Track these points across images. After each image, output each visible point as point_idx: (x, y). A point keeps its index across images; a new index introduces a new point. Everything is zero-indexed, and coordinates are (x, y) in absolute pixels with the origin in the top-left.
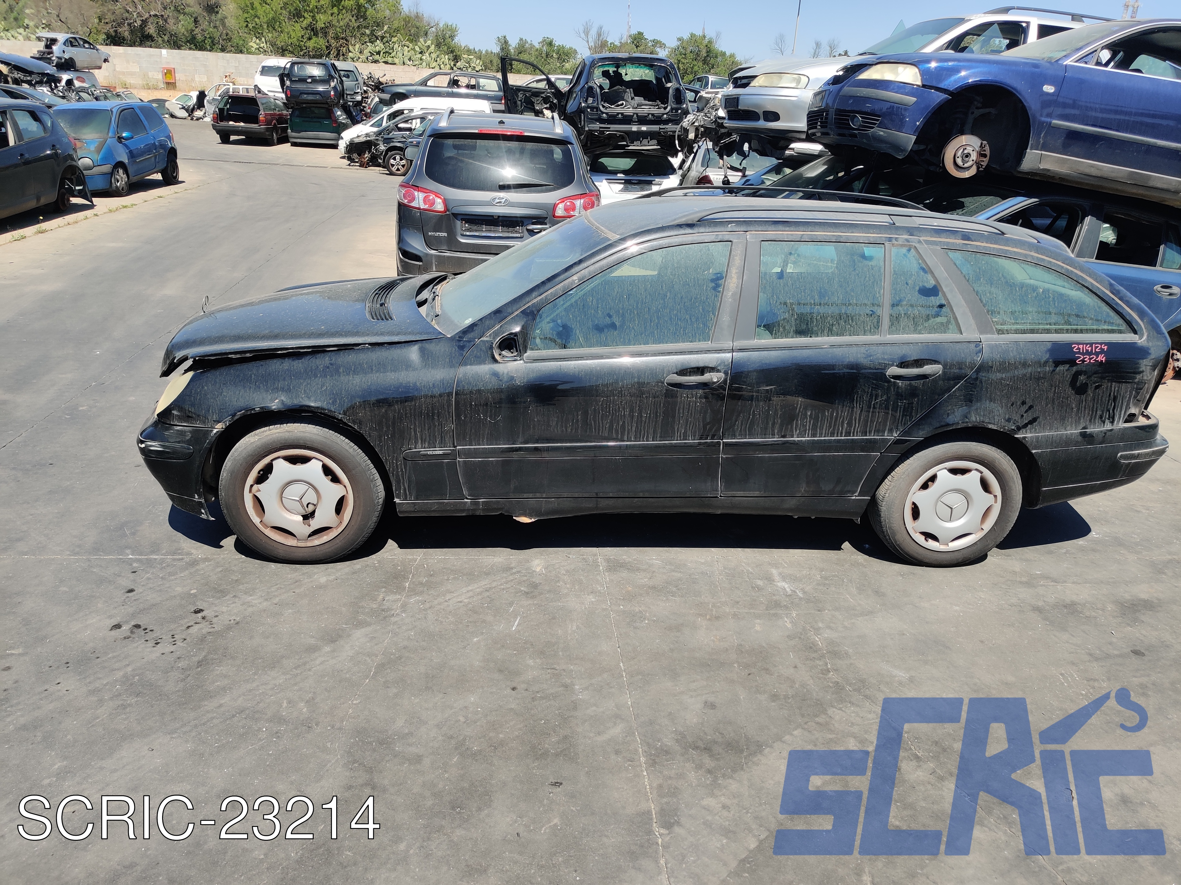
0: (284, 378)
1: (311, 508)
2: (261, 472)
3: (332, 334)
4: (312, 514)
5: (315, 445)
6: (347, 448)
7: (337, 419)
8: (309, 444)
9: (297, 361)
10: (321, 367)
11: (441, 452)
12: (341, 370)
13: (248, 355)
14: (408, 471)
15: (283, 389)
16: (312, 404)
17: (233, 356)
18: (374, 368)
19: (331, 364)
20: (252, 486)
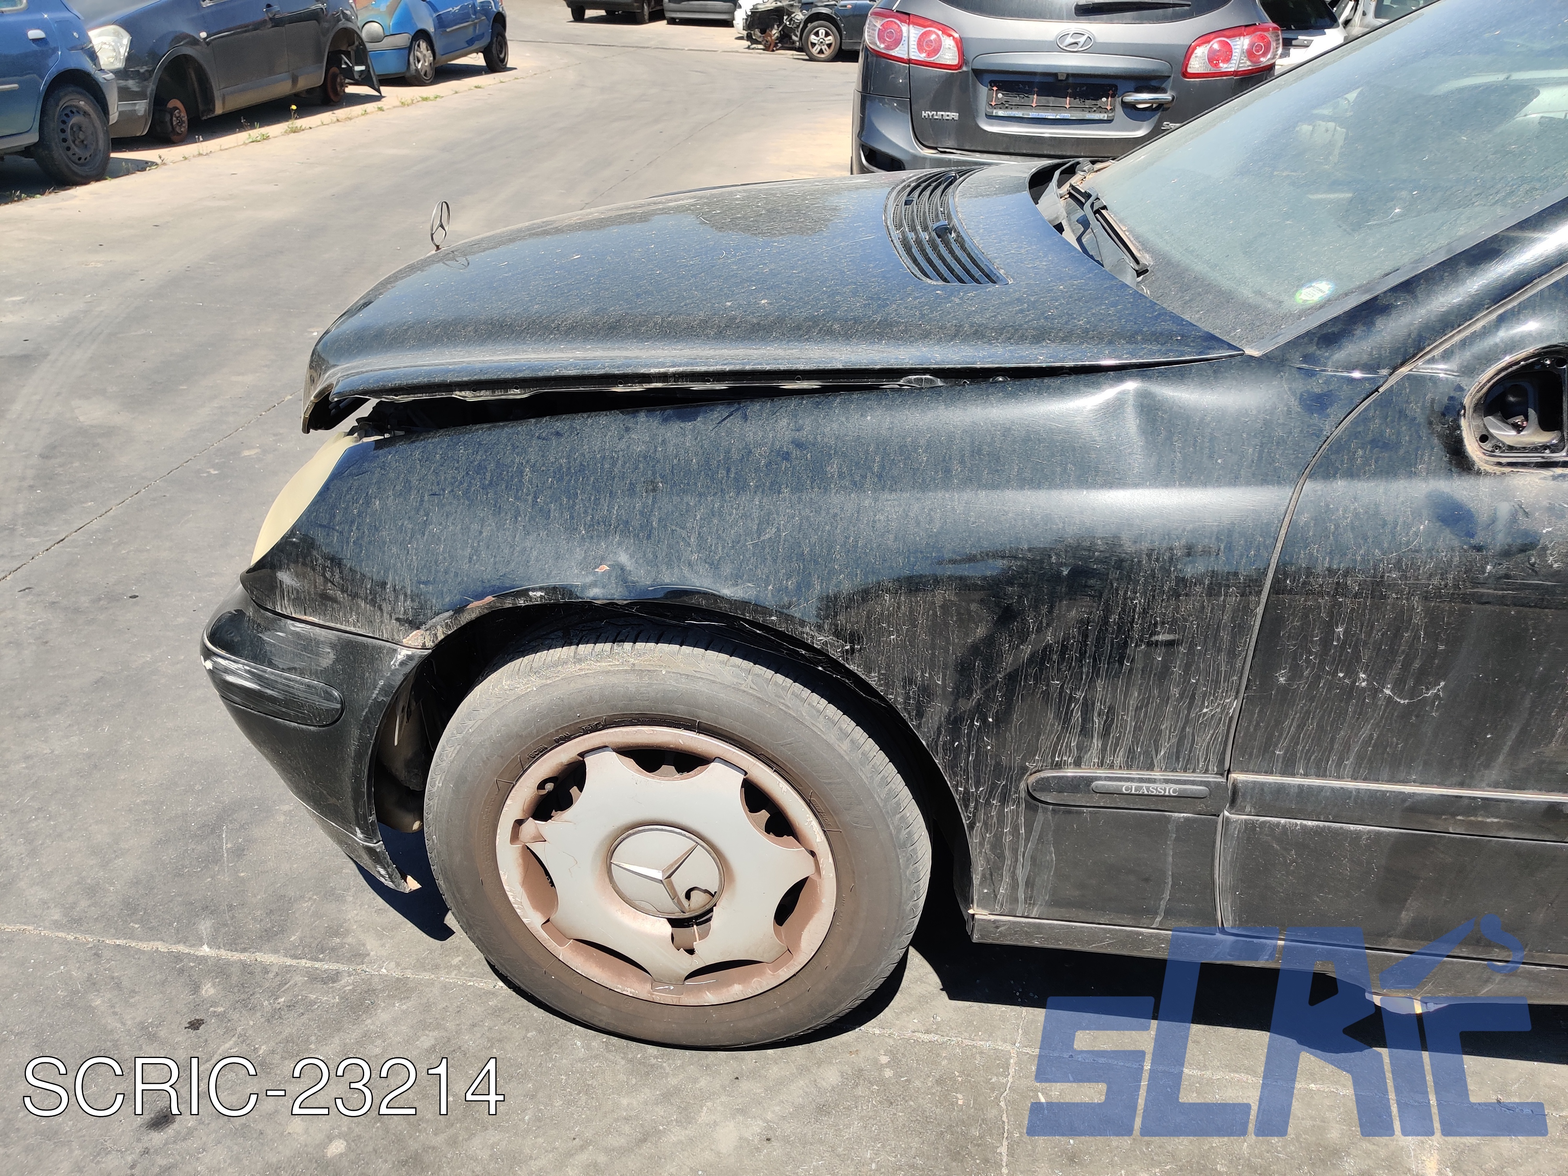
0: (632, 487)
1: (698, 901)
2: (549, 786)
3: (799, 328)
4: (703, 918)
5: (724, 723)
6: (831, 737)
7: (809, 648)
8: (705, 717)
9: (676, 426)
10: (761, 454)
11: (1170, 789)
12: (833, 469)
13: (516, 394)
14: (1035, 835)
15: (624, 527)
16: (727, 592)
17: (469, 396)
18: (956, 467)
19: (799, 445)
20: (519, 823)
